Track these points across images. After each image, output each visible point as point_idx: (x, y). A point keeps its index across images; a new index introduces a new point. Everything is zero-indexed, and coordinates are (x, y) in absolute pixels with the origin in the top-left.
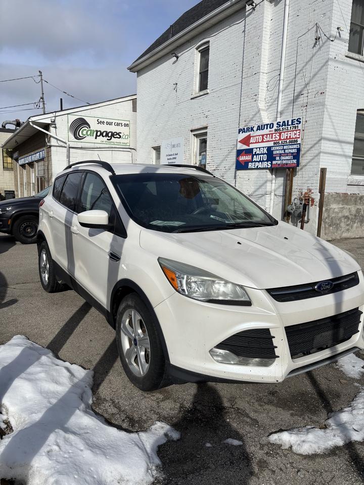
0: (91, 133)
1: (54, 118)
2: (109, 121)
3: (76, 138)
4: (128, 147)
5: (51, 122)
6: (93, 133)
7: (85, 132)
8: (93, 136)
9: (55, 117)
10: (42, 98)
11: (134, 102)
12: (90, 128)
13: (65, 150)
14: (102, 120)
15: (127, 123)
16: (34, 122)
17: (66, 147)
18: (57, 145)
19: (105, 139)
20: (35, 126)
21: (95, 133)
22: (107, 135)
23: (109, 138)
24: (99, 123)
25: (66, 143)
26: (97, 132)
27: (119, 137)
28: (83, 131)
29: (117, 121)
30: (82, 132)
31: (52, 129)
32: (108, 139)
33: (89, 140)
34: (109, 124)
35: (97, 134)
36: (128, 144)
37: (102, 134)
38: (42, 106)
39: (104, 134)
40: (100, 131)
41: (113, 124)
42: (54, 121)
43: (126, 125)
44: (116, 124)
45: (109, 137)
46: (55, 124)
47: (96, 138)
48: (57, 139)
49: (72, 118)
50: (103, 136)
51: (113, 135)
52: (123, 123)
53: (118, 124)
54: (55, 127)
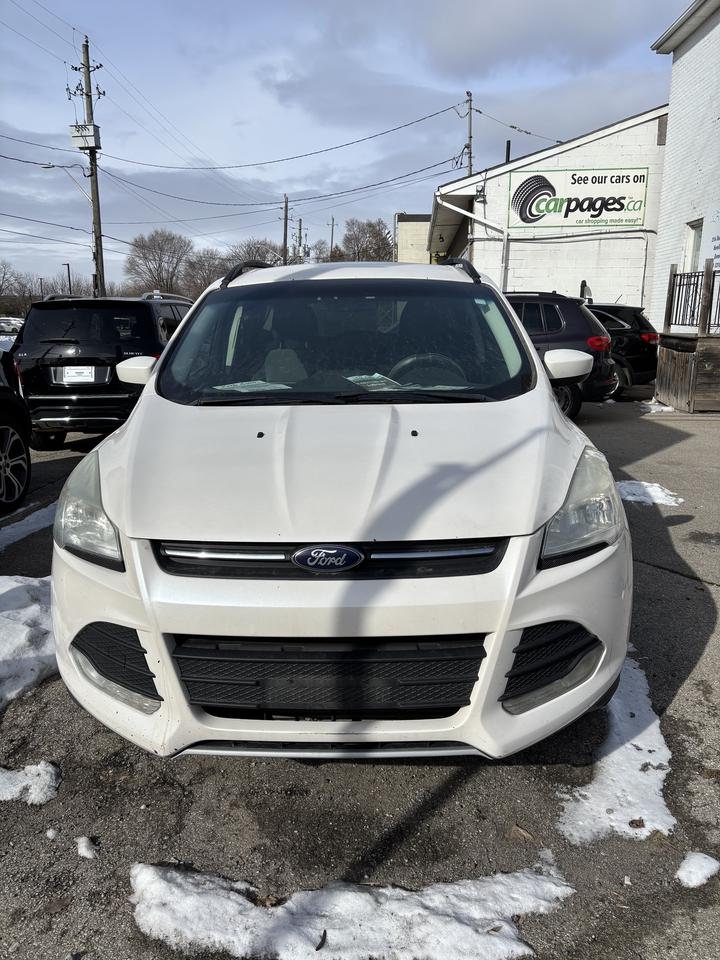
0: (556, 205)
1: (482, 184)
2: (598, 174)
3: (525, 219)
4: (638, 228)
5: (477, 191)
6: (561, 206)
7: (543, 206)
8: (560, 211)
9: (486, 180)
10: (468, 146)
11: (662, 121)
12: (554, 195)
13: (500, 246)
14: (583, 174)
15: (639, 173)
16: (444, 197)
17: (501, 240)
18: (486, 237)
19: (587, 215)
20: (445, 204)
21: (565, 204)
22: (592, 206)
23: (596, 213)
24: (576, 181)
25: (502, 232)
26: (570, 201)
27: (618, 207)
28: (541, 203)
29: (616, 173)
30: (538, 206)
31: (478, 206)
32: (592, 216)
33: (553, 221)
34: (601, 180)
35: (569, 206)
36: (640, 222)
37: (579, 205)
38: (466, 161)
39: (585, 205)
40: (577, 200)
41: (608, 180)
42: (483, 190)
43: (638, 179)
44: (614, 180)
45: (595, 210)
46: (484, 196)
47: (566, 216)
48: (485, 225)
49: (519, 179)
50: (582, 210)
51: (605, 204)
52: (632, 174)
53: (619, 180)
54: (484, 202)
